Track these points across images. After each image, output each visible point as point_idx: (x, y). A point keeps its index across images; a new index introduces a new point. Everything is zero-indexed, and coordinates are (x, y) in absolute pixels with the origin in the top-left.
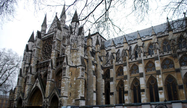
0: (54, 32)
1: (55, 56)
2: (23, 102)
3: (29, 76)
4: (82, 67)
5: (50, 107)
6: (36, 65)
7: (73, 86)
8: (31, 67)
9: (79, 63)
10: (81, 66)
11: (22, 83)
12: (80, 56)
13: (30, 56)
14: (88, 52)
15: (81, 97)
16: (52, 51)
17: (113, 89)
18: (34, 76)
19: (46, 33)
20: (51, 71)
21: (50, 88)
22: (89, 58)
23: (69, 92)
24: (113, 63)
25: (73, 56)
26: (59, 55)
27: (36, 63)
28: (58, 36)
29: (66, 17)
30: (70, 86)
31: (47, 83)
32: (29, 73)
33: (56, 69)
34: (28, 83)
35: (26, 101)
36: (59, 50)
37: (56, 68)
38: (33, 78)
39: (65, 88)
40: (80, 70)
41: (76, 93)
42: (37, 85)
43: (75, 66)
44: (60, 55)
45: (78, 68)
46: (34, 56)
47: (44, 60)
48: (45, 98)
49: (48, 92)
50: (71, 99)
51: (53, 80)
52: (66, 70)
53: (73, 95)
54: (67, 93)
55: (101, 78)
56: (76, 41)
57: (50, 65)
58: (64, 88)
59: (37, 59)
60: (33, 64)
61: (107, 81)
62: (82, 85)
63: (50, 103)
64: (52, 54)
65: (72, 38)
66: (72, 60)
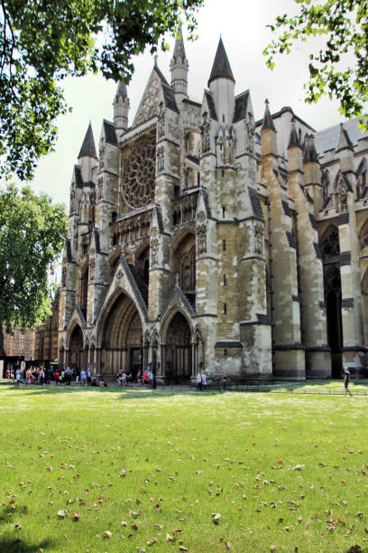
0: (156, 119)
1: (166, 193)
2: (85, 333)
3: (94, 259)
4: (255, 223)
5: (166, 346)
6: (110, 224)
7: (230, 284)
8: (96, 232)
9: (246, 210)
10: (252, 218)
11: (74, 282)
12: (246, 188)
13: (88, 199)
14: (266, 174)
15: (259, 316)
16: (157, 180)
17: (351, 289)
18: (107, 259)
19: (129, 126)
20: (161, 241)
21: (162, 291)
22: (272, 193)
23: (219, 302)
24: (347, 207)
25: (225, 189)
26: (177, 188)
27: (109, 220)
28: (170, 131)
29: (188, 66)
30: (222, 284)
31: (150, 278)
32: (92, 251)
33: (172, 234)
34: (92, 279)
35: (94, 332)
36: (176, 175)
37: (172, 230)
38: (105, 265)
39: (207, 290)
40: (251, 233)
41: (243, 305)
42: (121, 285)
43: (233, 220)
44: (182, 188)
45: (241, 225)
46: (100, 198)
47: (130, 210)
48: (148, 321)
49: (157, 304)
50: (229, 321)
51: (167, 267)
52: (208, 234)
53: (233, 310)
54: (215, 304)
55: (313, 255)
56: (231, 141)
57: (155, 223)
58: (203, 289)
59: (110, 206)
60: (101, 222)
61: (329, 264)
62: (259, 280)
63: (164, 336)
64: (157, 188)
65: (217, 134)
66: (221, 200)
